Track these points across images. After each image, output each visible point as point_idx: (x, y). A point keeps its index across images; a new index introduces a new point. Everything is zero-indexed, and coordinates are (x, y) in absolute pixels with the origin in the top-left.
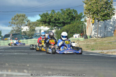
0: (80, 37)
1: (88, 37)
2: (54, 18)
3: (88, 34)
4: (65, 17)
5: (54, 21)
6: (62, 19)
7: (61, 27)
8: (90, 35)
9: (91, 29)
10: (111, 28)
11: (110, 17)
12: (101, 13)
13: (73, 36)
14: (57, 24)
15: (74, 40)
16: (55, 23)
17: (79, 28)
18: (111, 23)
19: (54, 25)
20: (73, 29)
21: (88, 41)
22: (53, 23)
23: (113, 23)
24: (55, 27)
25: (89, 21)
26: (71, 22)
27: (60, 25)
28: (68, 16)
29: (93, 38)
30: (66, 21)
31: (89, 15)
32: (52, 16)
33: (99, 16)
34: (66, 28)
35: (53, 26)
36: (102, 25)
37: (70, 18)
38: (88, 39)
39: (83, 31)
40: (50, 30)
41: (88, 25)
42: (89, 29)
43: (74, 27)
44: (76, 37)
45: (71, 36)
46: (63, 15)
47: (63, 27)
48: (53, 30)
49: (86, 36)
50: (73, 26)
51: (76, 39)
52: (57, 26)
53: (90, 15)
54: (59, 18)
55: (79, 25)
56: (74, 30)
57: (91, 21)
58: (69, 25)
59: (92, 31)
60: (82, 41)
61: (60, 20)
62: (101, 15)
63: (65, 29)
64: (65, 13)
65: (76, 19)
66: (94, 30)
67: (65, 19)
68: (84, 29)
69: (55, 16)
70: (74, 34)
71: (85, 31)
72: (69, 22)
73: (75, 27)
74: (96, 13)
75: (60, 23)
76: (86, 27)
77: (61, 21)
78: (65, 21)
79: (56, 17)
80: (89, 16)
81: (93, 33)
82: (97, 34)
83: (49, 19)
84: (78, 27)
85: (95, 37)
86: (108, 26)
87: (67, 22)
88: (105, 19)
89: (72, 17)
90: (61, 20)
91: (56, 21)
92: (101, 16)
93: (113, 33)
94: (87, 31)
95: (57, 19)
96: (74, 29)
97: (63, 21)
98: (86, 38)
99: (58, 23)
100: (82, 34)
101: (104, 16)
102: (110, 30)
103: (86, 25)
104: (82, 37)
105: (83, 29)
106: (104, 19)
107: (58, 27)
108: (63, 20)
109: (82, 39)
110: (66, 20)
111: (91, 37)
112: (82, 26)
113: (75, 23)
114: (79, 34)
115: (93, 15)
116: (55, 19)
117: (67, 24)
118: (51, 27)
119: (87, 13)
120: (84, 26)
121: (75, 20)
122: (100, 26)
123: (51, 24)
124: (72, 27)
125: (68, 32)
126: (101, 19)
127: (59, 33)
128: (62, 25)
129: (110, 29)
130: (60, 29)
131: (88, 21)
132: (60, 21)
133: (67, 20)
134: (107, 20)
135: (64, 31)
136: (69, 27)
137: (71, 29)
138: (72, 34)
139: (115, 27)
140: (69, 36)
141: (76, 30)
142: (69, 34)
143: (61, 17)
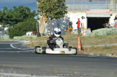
0: (33, 35)
1: (41, 35)
2: (6, 15)
3: (41, 32)
4: (18, 15)
5: (7, 19)
6: (15, 17)
7: (13, 25)
8: (43, 33)
9: (44, 27)
10: (64, 26)
11: (62, 15)
12: (54, 12)
13: (25, 34)
14: (10, 22)
15: (27, 37)
17: (32, 25)
18: (64, 21)
19: (7, 23)
20: (26, 27)
21: (41, 38)
22: (5, 20)
23: (65, 21)
24: (7, 24)
25: (43, 19)
26: (24, 20)
27: (13, 23)
28: (21, 14)
29: (46, 36)
30: (18, 19)
31: (42, 13)
32: (4, 13)
33: (52, 14)
34: (18, 26)
35: (6, 23)
36: (54, 23)
37: (23, 16)
38: (41, 37)
39: (36, 29)
40: (2, 28)
41: (41, 23)
42: (42, 26)
43: (27, 25)
44: (29, 35)
45: (24, 34)
46: (15, 12)
47: (16, 25)
48: (6, 27)
49: (39, 34)
50: (26, 24)
51: (29, 36)
52: (9, 23)
53: (43, 13)
54: (11, 16)
55: (32, 23)
56: (27, 28)
57: (44, 19)
58: (21, 23)
59: (45, 29)
60: (35, 39)
61: (12, 18)
62: (54, 13)
63: (18, 27)
64: (18, 10)
65: (29, 17)
66: (47, 28)
67: (18, 17)
68: (37, 27)
69: (8, 13)
70: (27, 32)
71: (38, 29)
72: (22, 20)
73: (28, 24)
74: (49, 11)
75: (13, 21)
76: (39, 25)
77: (13, 18)
78: (17, 19)
79: (8, 15)
80: (42, 14)
81: (46, 31)
82: (50, 32)
83: (1, 17)
84: (31, 25)
85: (48, 35)
86: (61, 24)
87: (20, 20)
88: (58, 17)
89: (25, 15)
90: (14, 18)
91: (9, 19)
92: (54, 14)
93: (66, 31)
94: (40, 29)
95: (10, 16)
96: (27, 26)
97: (16, 18)
98: (39, 36)
99: (10, 20)
100: (35, 32)
101: (57, 14)
102: (63, 29)
103: (39, 23)
104: (35, 35)
105: (36, 27)
106: (56, 17)
107: (11, 24)
108: (16, 17)
109: (35, 37)
110: (18, 18)
111: (44, 35)
112: (35, 23)
113: (28, 21)
114: (32, 32)
115: (46, 13)
116: (8, 17)
117: (20, 22)
118: (3, 25)
119: (40, 11)
120: (37, 24)
121: (28, 17)
122: (53, 24)
123: (3, 21)
124: (25, 25)
125: (21, 29)
126: (54, 17)
127: (11, 30)
128: (15, 23)
129: (62, 27)
130: (12, 26)
131: (41, 19)
132: (12, 19)
133: (20, 18)
134: (60, 18)
135: (16, 29)
136: (22, 25)
137: (24, 26)
138: (25, 32)
139: (68, 25)
140: (22, 34)
141: (29, 27)
142: (22, 32)
143: (13, 14)
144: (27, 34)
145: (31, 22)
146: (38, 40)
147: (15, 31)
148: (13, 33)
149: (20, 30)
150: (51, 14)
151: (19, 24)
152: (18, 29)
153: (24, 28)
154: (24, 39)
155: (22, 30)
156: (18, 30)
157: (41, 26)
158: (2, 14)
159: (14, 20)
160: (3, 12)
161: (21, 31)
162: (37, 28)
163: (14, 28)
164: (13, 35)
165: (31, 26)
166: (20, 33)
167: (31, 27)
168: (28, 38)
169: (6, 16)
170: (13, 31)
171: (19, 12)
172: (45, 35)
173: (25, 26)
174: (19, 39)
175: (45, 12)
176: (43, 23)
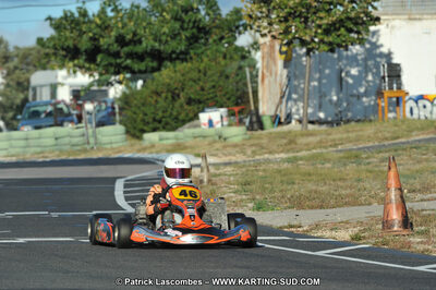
0: (230, 125)
1: (267, 122)
2: (113, 33)
3: (266, 108)
4: (166, 30)
5: (115, 47)
6: (151, 38)
7: (143, 76)
8: (272, 113)
11: (358, 33)
12: (321, 18)
13: (196, 117)
14: (129, 61)
15: (200, 136)
16: (117, 55)
17: (227, 77)
20: (201, 84)
21: (264, 141)
22: (109, 54)
24: (118, 73)
25: (272, 47)
26: (192, 52)
27: (142, 66)
28: (177, 25)
29: (286, 128)
30: (166, 49)
31: (265, 24)
32: (103, 23)
33: (313, 30)
34: (168, 81)
35: (112, 69)
37: (188, 34)
38: (265, 133)
39: (246, 94)
40: (95, 88)
41: (267, 67)
42: (269, 82)
43: (205, 74)
44: (211, 123)
45: (191, 115)
46: (153, 18)
47: (156, 74)
49: (254, 119)
50: (199, 71)
51: (212, 131)
52: (126, 68)
53: (270, 24)
54: (135, 34)
55: (226, 65)
56: (203, 89)
57: (277, 49)
58: (181, 66)
60: (235, 146)
61: (140, 42)
62: (319, 26)
63: (163, 84)
64: (163, 10)
65: (214, 37)
67: (164, 38)
68: (249, 85)
69: (120, 25)
70: (203, 111)
71: (255, 93)
72: (182, 52)
73: (209, 73)
74: (300, 16)
75: (140, 57)
76: (257, 76)
77: (144, 44)
78: (162, 48)
79: (122, 31)
80: (266, 31)
83: (91, 39)
84: (221, 76)
87: (173, 52)
88: (338, 41)
89: (195, 30)
90: (148, 43)
91: (126, 49)
92: (319, 31)
94: (260, 94)
95: (129, 37)
96: (205, 83)
97: (157, 44)
98: (256, 126)
99: (130, 55)
100: (237, 109)
103: (259, 65)
104: (241, 122)
105: (245, 85)
106: (330, 44)
107: (133, 72)
108: (155, 40)
109: (237, 133)
110: (166, 42)
111: (280, 123)
112: (240, 68)
113: (207, 57)
114: (223, 111)
115: (283, 25)
116: (120, 40)
117: (172, 60)
118: (101, 74)
119: (259, 15)
120: (247, 70)
121: (210, 41)
123: (99, 58)
124: (195, 75)
125: (178, 96)
126: (322, 41)
127: (135, 102)
128: (150, 64)
130: (140, 83)
131: (266, 49)
132: (139, 49)
133: (172, 43)
134: (346, 47)
135: (159, 94)
136: (183, 75)
137: (191, 83)
138: (194, 107)
139: (384, 78)
140: (182, 117)
141: (213, 87)
142: (181, 107)
143: (145, 28)
144: (204, 117)
145: (223, 62)
146: (249, 152)
147: (153, 102)
148: (146, 115)
149: (174, 100)
150: (307, 27)
151: (167, 74)
152: (164, 95)
153: (192, 91)
154: (190, 142)
155: (182, 100)
156: (166, 98)
157: (266, 81)
158: (93, 26)
159: (148, 55)
160: (100, 19)
161: (177, 104)
162: (250, 90)
163: (147, 92)
164: (143, 120)
165: (223, 78)
166: (175, 113)
167: (221, 83)
168: (204, 137)
169: (113, 38)
170: (143, 105)
171: (168, 17)
172: (283, 120)
173: (195, 81)
174: (165, 142)
175: (280, 21)
176: (273, 68)
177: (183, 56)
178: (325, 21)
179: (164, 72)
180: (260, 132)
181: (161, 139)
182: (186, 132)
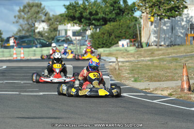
0: (130, 46)
1: (144, 45)
2: (88, 11)
3: (144, 40)
4: (107, 10)
5: (89, 16)
6: (102, 13)
7: (100, 27)
9: (149, 31)
12: (166, 6)
14: (94, 22)
15: (119, 50)
16: (89, 19)
17: (130, 28)
19: (89, 23)
20: (120, 30)
22: (86, 19)
24: (89, 26)
25: (147, 17)
26: (117, 19)
27: (99, 23)
28: (112, 8)
29: (151, 47)
30: (108, 17)
32: (84, 7)
34: (108, 29)
35: (87, 24)
37: (116, 11)
39: (137, 34)
40: (82, 31)
41: (145, 24)
42: (146, 30)
43: (122, 27)
44: (123, 45)
45: (116, 42)
46: (103, 5)
47: (103, 27)
49: (139, 44)
50: (120, 25)
51: (123, 48)
52: (93, 24)
53: (146, 8)
54: (96, 11)
55: (130, 23)
56: (121, 32)
58: (112, 23)
59: (150, 34)
60: (131, 54)
62: (165, 9)
63: (106, 30)
64: (107, 2)
65: (126, 13)
67: (107, 13)
70: (120, 40)
71: (140, 34)
72: (113, 18)
73: (123, 26)
75: (98, 20)
76: (141, 28)
77: (99, 15)
78: (106, 16)
79: (91, 10)
80: (144, 11)
81: (152, 39)
83: (80, 13)
85: (155, 45)
87: (110, 18)
88: (171, 15)
89: (118, 10)
90: (101, 15)
91: (92, 17)
92: (165, 11)
94: (142, 34)
95: (94, 12)
96: (122, 30)
97: (104, 15)
98: (140, 46)
99: (94, 19)
100: (133, 40)
101: (170, 10)
103: (142, 23)
105: (137, 31)
107: (95, 26)
108: (103, 14)
110: (108, 15)
111: (149, 45)
112: (135, 25)
113: (124, 20)
114: (128, 41)
115: (151, 9)
116: (91, 13)
117: (110, 21)
118: (83, 26)
119: (142, 5)
121: (124, 14)
123: (82, 20)
124: (118, 27)
125: (112, 35)
126: (165, 15)
127: (95, 37)
128: (102, 23)
131: (144, 18)
132: (97, 17)
133: (110, 15)
134: (175, 17)
135: (104, 34)
136: (113, 27)
137: (116, 30)
138: (118, 39)
139: (188, 29)
140: (113, 42)
141: (125, 31)
142: (113, 39)
143: (100, 9)
144: (120, 43)
146: (136, 57)
147: (102, 37)
148: (99, 41)
149: (110, 36)
150: (160, 10)
151: (108, 27)
152: (106, 34)
153: (117, 33)
155: (113, 37)
156: (107, 35)
157: (144, 30)
158: (80, 8)
159: (101, 19)
160: (83, 5)
161: (111, 38)
163: (100, 33)
164: (98, 44)
165: (128, 28)
166: (110, 41)
167: (128, 30)
168: (121, 50)
169: (88, 13)
170: (99, 38)
171: (108, 5)
172: (150, 44)
174: (106, 52)
175: (150, 7)
176: (147, 25)
177: (114, 20)
178: (167, 8)
179: (107, 26)
180: (141, 49)
181: (104, 51)
182: (113, 48)
